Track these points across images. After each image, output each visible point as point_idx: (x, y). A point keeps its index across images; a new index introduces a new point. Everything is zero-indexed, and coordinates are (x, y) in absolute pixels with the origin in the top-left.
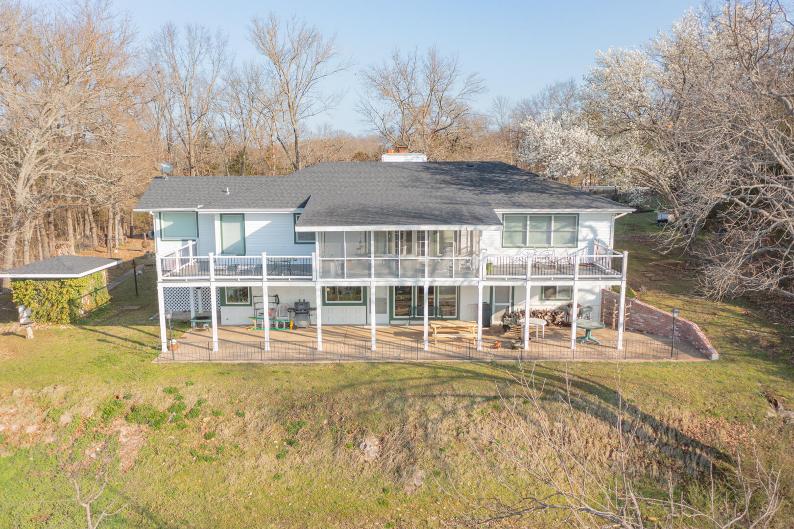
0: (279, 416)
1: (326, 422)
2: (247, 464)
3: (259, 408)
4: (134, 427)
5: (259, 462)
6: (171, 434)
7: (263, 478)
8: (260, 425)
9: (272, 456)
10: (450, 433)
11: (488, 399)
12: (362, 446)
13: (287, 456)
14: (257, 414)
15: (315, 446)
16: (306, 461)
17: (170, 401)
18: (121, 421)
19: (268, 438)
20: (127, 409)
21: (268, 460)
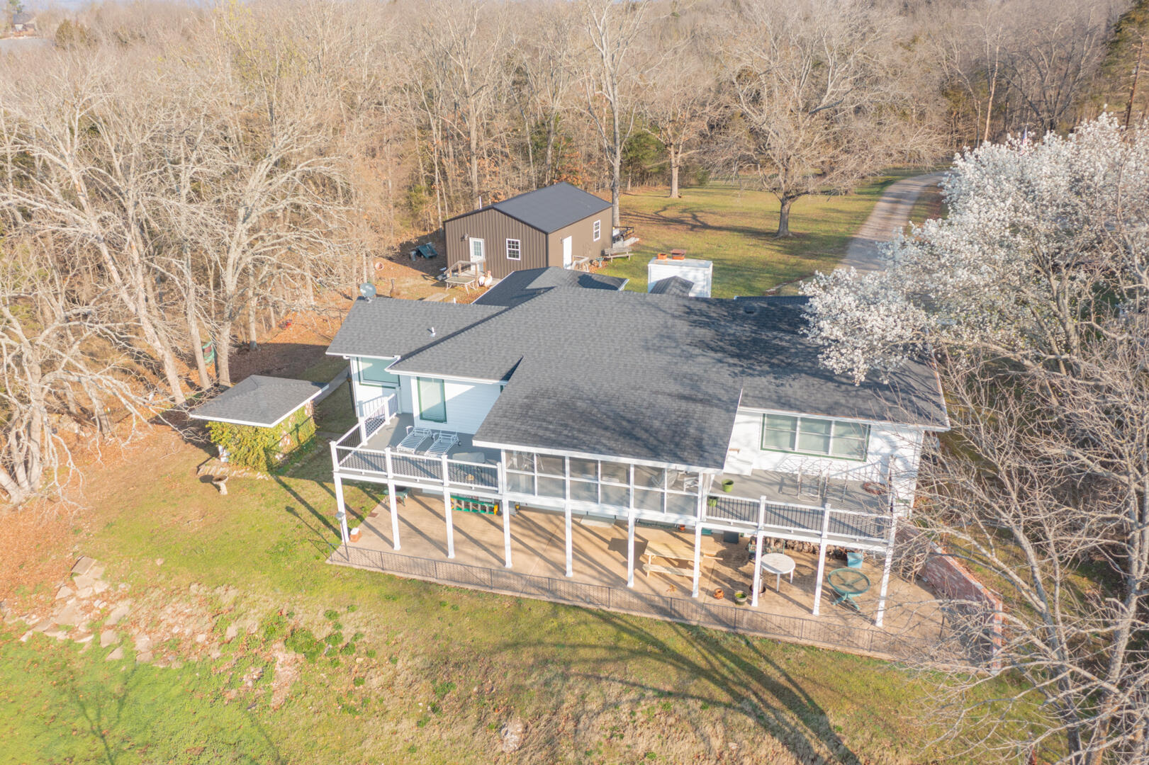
0: (431, 670)
1: (475, 689)
2: (386, 728)
3: (414, 656)
4: (291, 655)
5: (400, 726)
6: (323, 671)
7: (398, 749)
8: (410, 680)
9: (413, 723)
10: (603, 733)
11: (661, 694)
12: (504, 730)
13: (427, 726)
14: (409, 664)
15: (458, 719)
16: (444, 737)
17: (328, 630)
18: (279, 645)
19: (414, 697)
20: (287, 630)
21: (407, 725)
